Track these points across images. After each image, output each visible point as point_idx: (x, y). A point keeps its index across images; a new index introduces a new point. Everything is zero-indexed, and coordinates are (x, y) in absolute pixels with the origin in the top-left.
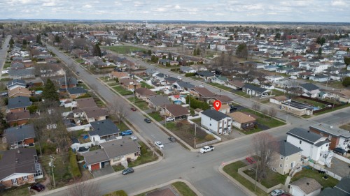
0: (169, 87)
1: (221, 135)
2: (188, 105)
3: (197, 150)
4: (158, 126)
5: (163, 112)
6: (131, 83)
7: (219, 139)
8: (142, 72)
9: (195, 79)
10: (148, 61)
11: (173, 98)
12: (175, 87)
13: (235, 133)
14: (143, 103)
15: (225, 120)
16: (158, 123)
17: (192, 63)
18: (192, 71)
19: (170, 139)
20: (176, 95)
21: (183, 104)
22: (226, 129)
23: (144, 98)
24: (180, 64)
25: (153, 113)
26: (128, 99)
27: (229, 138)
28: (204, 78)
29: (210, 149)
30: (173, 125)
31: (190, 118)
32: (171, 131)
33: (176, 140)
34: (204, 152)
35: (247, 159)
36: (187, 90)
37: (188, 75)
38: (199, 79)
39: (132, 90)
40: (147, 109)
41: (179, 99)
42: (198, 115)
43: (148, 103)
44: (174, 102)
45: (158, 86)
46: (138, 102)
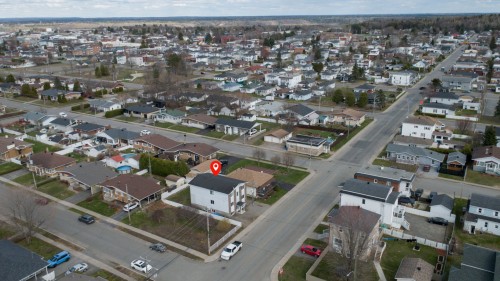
0: (88, 142)
1: (235, 216)
2: (145, 171)
3: (215, 257)
4: (113, 226)
5: (109, 196)
6: (10, 147)
7: (239, 224)
8: (17, 119)
9: (127, 119)
10: (16, 96)
11: (110, 163)
12: (102, 140)
13: (255, 207)
14: (55, 184)
15: (237, 189)
16: (110, 220)
17: (105, 92)
18: (116, 107)
19: (155, 248)
20: (113, 154)
21: (136, 170)
22: (240, 204)
23: (52, 173)
24: (84, 95)
25: (89, 200)
26: (16, 180)
27: (252, 219)
28: (142, 116)
29: (237, 249)
30: (142, 216)
31: (165, 195)
32: (144, 229)
33: (169, 248)
34: (231, 257)
35: (302, 250)
36: (126, 142)
37: (109, 115)
38: (132, 119)
39: (16, 161)
40: (71, 194)
41: (124, 163)
42: (175, 187)
43: (67, 183)
44: (117, 170)
45: (66, 143)
46: (44, 183)
